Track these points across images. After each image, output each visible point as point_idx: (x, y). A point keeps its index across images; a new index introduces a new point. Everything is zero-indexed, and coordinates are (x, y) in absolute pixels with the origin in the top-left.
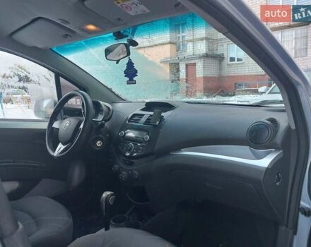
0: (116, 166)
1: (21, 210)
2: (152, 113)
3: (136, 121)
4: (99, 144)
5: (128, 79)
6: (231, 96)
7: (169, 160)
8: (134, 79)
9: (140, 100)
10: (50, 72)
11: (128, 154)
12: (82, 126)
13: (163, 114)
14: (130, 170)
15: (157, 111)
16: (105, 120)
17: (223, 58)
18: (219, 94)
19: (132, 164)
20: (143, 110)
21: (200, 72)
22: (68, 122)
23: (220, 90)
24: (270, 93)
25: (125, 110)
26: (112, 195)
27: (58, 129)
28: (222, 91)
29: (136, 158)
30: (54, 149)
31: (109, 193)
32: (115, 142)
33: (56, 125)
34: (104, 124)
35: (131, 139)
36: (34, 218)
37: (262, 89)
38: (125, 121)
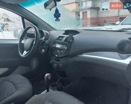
0: (52, 61)
1: (9, 81)
2: (68, 36)
3: (60, 40)
4: (43, 51)
5: (56, 18)
6: (102, 26)
7: (76, 59)
8: (59, 18)
9: (62, 29)
10: (19, 16)
11: (57, 56)
12: (34, 43)
13: (73, 36)
14: (58, 63)
15: (71, 35)
16: (46, 39)
17: (99, 9)
18: (97, 25)
19: (58, 60)
20: (64, 34)
21: (89, 16)
22: (28, 40)
23: (98, 23)
24: (122, 24)
25: (55, 34)
26: (50, 75)
27: (24, 44)
28: (99, 24)
29: (60, 58)
30: (22, 53)
31: (48, 74)
32: (51, 50)
33: (23, 42)
34: (45, 42)
35: (58, 49)
36: (14, 85)
37: (117, 23)
38: (55, 40)
